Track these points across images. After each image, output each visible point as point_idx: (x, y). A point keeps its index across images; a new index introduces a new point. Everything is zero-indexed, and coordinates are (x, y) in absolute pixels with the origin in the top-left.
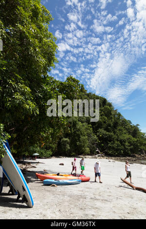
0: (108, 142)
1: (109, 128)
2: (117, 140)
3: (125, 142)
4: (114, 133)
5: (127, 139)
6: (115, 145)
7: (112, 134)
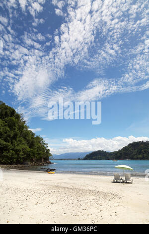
0: (4, 152)
1: (8, 138)
2: (13, 150)
3: (20, 152)
4: (12, 143)
5: (23, 149)
6: (9, 155)
7: (9, 144)
